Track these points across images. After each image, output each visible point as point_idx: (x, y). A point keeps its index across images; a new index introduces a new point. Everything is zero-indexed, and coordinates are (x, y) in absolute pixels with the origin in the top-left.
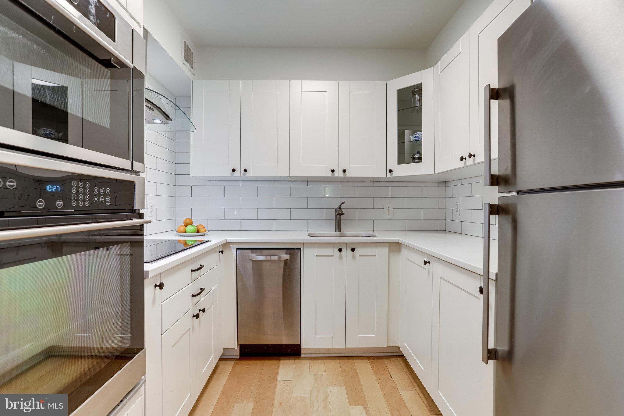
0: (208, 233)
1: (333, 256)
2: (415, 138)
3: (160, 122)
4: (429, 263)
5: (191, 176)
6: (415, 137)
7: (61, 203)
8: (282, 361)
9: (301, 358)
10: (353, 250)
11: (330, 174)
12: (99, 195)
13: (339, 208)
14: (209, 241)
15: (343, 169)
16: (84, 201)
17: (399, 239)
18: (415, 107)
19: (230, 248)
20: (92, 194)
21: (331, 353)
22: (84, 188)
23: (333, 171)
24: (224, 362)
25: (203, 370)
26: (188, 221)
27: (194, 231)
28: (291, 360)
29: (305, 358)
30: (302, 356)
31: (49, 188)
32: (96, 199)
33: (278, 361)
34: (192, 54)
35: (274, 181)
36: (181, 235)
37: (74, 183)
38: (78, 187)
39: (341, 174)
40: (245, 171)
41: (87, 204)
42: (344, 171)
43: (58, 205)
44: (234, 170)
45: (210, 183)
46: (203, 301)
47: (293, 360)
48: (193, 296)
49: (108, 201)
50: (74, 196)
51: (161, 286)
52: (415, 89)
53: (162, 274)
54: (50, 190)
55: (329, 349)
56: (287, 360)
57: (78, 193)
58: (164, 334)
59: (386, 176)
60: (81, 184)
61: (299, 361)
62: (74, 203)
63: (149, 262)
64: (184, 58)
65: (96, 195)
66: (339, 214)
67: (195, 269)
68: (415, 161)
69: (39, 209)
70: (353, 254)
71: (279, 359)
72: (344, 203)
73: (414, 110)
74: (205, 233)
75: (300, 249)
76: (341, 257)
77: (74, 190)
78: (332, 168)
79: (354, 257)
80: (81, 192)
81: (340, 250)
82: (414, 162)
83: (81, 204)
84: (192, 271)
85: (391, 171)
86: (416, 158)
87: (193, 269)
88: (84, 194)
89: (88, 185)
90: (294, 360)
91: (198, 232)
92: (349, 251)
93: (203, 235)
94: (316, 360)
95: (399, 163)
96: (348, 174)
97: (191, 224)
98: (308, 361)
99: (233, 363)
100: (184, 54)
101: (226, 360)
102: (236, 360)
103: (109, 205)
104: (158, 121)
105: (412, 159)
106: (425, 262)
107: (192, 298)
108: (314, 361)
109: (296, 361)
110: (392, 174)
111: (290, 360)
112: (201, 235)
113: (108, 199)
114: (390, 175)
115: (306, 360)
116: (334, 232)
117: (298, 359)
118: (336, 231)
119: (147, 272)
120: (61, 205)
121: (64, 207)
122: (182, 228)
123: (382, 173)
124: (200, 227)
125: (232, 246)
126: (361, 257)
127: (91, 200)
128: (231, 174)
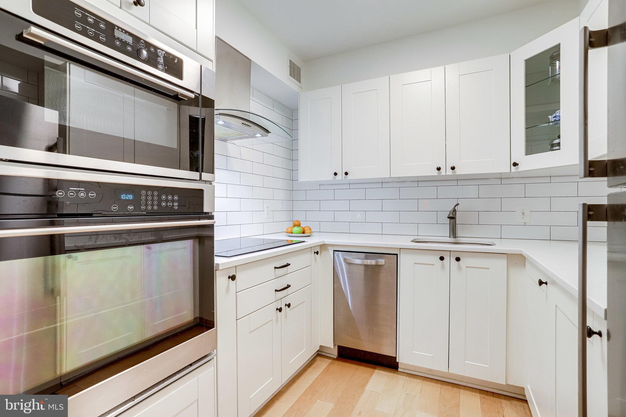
0: (313, 234)
1: (433, 265)
2: (554, 119)
3: (260, 136)
4: (546, 283)
5: (299, 181)
6: (553, 117)
7: (132, 207)
8: (377, 371)
9: (399, 372)
10: (458, 259)
11: (436, 173)
12: (167, 201)
13: (453, 211)
14: (304, 241)
15: (452, 165)
16: (152, 205)
17: (522, 250)
18: (554, 76)
19: (328, 250)
20: (160, 201)
21: (433, 374)
22: (153, 195)
23: (439, 169)
24: (322, 358)
25: (290, 361)
26: (297, 223)
27: (298, 232)
28: (387, 372)
29: (402, 373)
30: (399, 370)
31: (123, 197)
32: (164, 204)
33: (373, 370)
34: (299, 69)
35: (383, 183)
36: (290, 235)
37: (143, 192)
38: (147, 195)
39: (450, 172)
40: (346, 174)
41: (155, 208)
42: (453, 168)
43: (129, 209)
44: (336, 174)
45: (322, 187)
46: (290, 296)
47: (389, 372)
48: (276, 291)
49: (176, 206)
50: (143, 202)
51: (233, 278)
52: (554, 53)
53: (237, 267)
54: (124, 198)
55: (431, 370)
56: (383, 370)
57: (146, 200)
58: (239, 320)
59: (510, 172)
60: (150, 193)
61: (396, 375)
62: (143, 207)
63: (228, 257)
64: (290, 75)
65: (164, 201)
66: (452, 218)
67: (278, 267)
68: (554, 148)
69: (113, 212)
70: (459, 265)
71: (375, 368)
72: (458, 204)
73: (552, 81)
74: (310, 234)
75: (397, 255)
76: (443, 267)
77: (143, 198)
78: (438, 166)
79: (459, 268)
80: (150, 199)
81: (442, 258)
82: (553, 150)
83: (149, 208)
84: (275, 268)
85: (515, 164)
86: (556, 145)
87: (277, 267)
88: (153, 200)
89: (156, 193)
90: (391, 372)
91: (304, 233)
92: (453, 260)
93: (309, 236)
94: (414, 378)
95: (527, 153)
96: (458, 171)
97: (299, 226)
98: (405, 377)
99: (330, 361)
100: (290, 71)
101: (324, 358)
102: (334, 359)
103: (176, 208)
104: (258, 135)
105: (550, 147)
106: (541, 283)
107: (276, 293)
108: (412, 379)
109: (392, 374)
110: (518, 168)
111: (385, 371)
112: (307, 236)
113: (176, 204)
114: (516, 169)
115: (403, 375)
116: (448, 238)
117: (394, 373)
118: (450, 237)
119: (218, 264)
120: (132, 209)
121: (135, 210)
122: (289, 230)
123: (505, 168)
124: (306, 229)
125: (329, 248)
126: (468, 269)
127: (159, 205)
128: (334, 178)
